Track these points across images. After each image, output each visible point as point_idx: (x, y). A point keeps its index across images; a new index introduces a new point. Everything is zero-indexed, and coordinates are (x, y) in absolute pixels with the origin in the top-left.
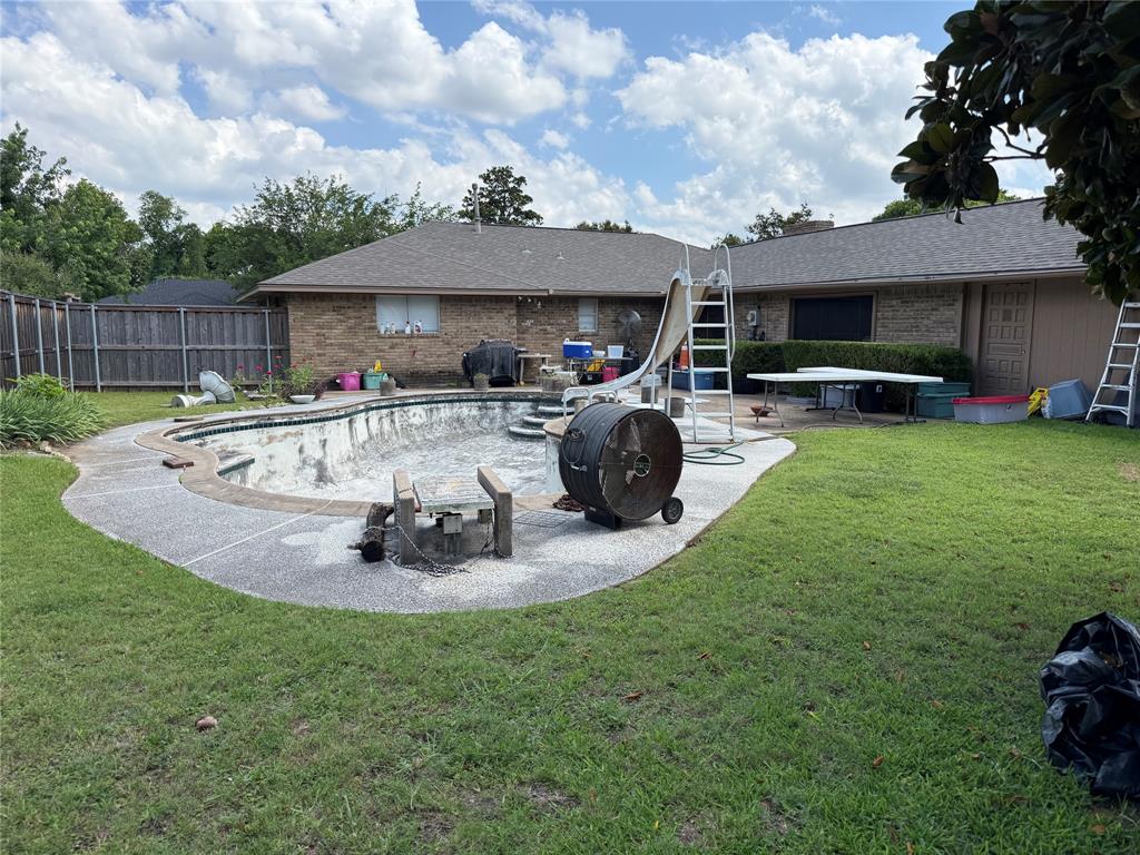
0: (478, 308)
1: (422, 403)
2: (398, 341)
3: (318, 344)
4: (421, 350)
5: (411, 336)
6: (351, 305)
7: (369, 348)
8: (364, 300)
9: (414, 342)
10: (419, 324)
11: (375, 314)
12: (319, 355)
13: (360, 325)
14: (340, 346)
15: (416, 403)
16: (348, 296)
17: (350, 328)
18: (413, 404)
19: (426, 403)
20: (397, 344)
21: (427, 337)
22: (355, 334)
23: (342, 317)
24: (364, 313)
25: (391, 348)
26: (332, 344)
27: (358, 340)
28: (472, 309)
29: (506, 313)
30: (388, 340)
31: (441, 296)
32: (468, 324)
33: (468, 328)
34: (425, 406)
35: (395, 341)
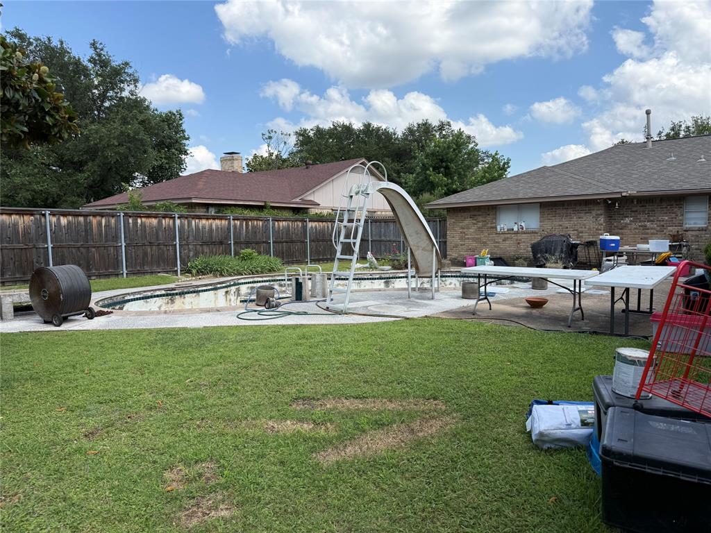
0: (569, 211)
1: (457, 277)
2: (509, 235)
3: (461, 239)
4: (524, 242)
5: (517, 233)
6: (480, 213)
7: (489, 240)
8: (490, 210)
9: (519, 237)
10: (523, 224)
11: (495, 219)
12: (461, 245)
13: (485, 226)
14: (474, 239)
15: (452, 276)
16: (478, 208)
17: (479, 228)
18: (449, 276)
19: (460, 277)
20: (508, 238)
21: (528, 233)
22: (482, 232)
23: (475, 222)
24: (489, 218)
25: (503, 241)
26: (468, 238)
27: (483, 236)
28: (565, 211)
29: (594, 213)
30: (502, 235)
31: (541, 203)
32: (560, 223)
33: (561, 225)
34: (459, 279)
35: (506, 236)
